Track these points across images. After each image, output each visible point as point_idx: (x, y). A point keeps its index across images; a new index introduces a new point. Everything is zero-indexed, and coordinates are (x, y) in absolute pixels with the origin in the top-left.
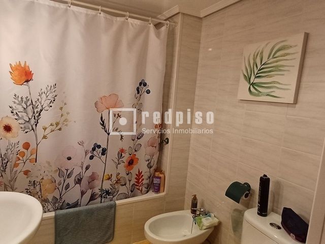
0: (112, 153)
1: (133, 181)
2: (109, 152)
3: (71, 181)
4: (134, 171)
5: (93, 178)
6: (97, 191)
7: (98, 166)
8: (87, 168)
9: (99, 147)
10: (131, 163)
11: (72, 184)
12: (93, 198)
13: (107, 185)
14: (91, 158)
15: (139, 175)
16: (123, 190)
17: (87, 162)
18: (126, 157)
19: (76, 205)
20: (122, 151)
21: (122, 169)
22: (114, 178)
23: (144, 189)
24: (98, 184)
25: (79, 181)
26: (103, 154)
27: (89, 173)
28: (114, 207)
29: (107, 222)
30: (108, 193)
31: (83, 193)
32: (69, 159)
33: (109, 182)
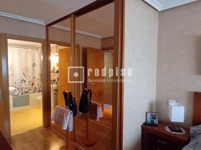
0: (27, 82)
1: (34, 89)
2: (26, 81)
3: (16, 89)
4: (34, 87)
5: (22, 88)
6: (23, 92)
7: (23, 85)
8: (20, 86)
9: (23, 80)
10: (33, 84)
11: (16, 90)
12: (22, 94)
13: (26, 90)
14: (22, 83)
15: (36, 88)
16: (31, 91)
17: (21, 84)
18: (31, 83)
19: (18, 95)
20: (30, 81)
21: (30, 86)
22: (28, 88)
23: (37, 92)
24: (24, 90)
25: (18, 89)
26: (25, 82)
27: (21, 87)
28: (29, 95)
29: (27, 99)
30: (27, 92)
31: (20, 92)
32: (15, 83)
33: (27, 89)
